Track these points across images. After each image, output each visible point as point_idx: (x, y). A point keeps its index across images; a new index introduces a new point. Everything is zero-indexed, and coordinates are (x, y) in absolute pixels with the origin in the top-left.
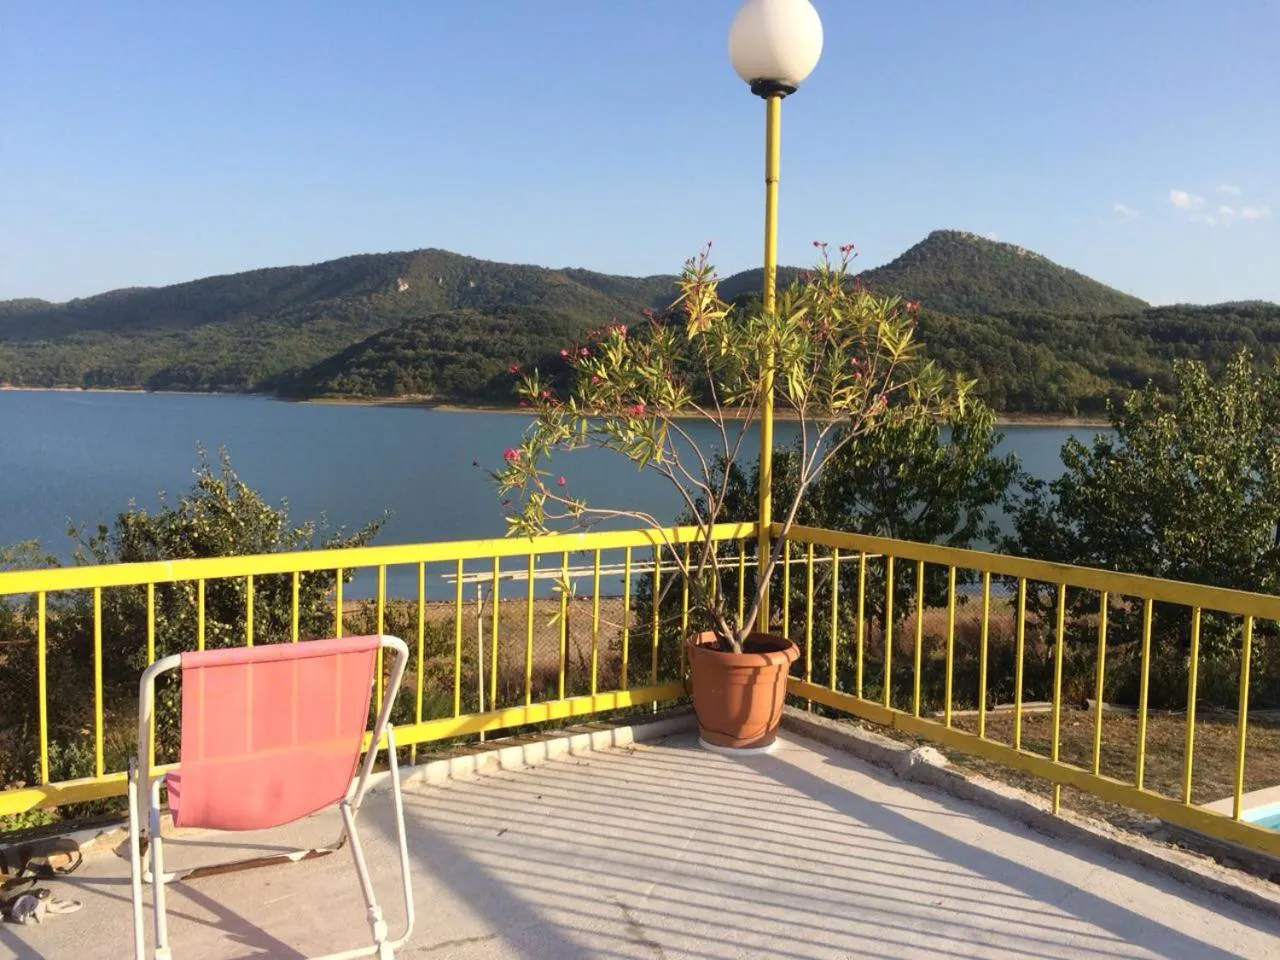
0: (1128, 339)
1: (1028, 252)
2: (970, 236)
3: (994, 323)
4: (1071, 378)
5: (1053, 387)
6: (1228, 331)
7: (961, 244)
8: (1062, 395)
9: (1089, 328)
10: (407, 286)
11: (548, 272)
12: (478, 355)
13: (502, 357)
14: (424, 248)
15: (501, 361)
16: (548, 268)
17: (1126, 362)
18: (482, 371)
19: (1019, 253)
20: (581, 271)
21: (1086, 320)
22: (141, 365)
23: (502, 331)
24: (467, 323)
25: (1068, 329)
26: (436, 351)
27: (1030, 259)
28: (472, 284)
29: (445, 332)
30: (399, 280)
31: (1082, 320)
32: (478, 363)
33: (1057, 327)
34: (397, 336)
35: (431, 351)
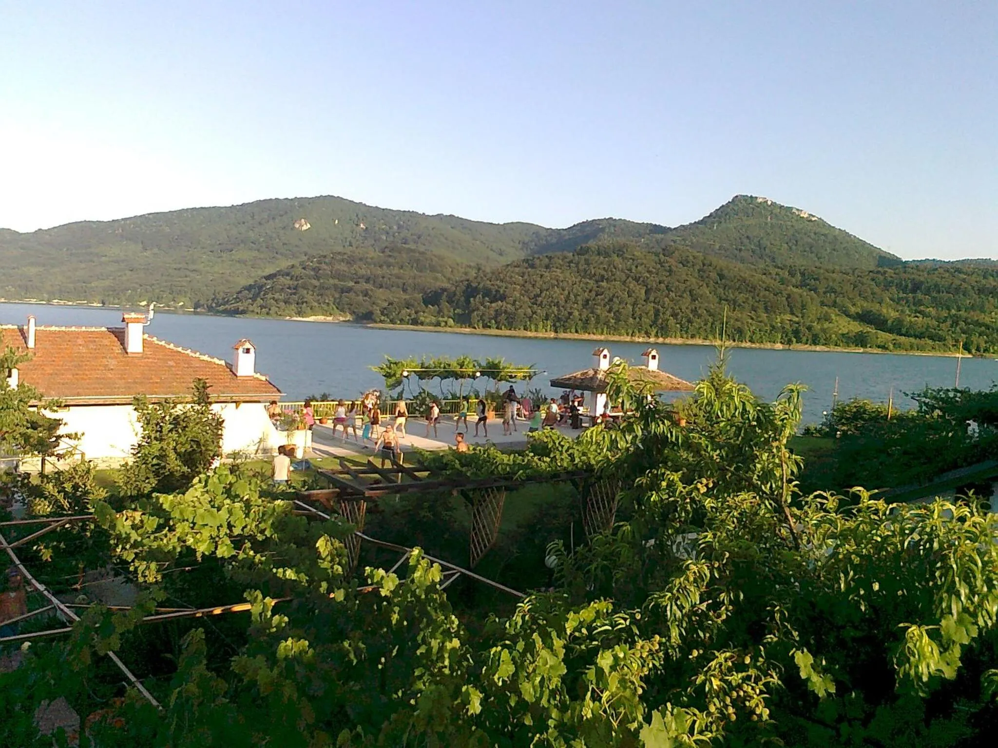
0: (877, 290)
1: (810, 215)
2: (766, 201)
3: (777, 274)
4: (831, 321)
6: (954, 286)
7: (758, 207)
8: (822, 334)
10: (309, 226)
11: (424, 217)
12: (368, 286)
13: (389, 287)
14: (324, 195)
15: (388, 291)
16: (424, 214)
17: (875, 308)
19: (802, 215)
20: (453, 216)
21: (848, 274)
22: (93, 285)
23: (389, 266)
24: (361, 259)
25: (834, 280)
26: (336, 281)
27: (811, 221)
28: (362, 226)
29: (343, 267)
30: (303, 220)
31: (844, 273)
32: (370, 292)
33: (825, 278)
34: (304, 268)
35: (332, 281)
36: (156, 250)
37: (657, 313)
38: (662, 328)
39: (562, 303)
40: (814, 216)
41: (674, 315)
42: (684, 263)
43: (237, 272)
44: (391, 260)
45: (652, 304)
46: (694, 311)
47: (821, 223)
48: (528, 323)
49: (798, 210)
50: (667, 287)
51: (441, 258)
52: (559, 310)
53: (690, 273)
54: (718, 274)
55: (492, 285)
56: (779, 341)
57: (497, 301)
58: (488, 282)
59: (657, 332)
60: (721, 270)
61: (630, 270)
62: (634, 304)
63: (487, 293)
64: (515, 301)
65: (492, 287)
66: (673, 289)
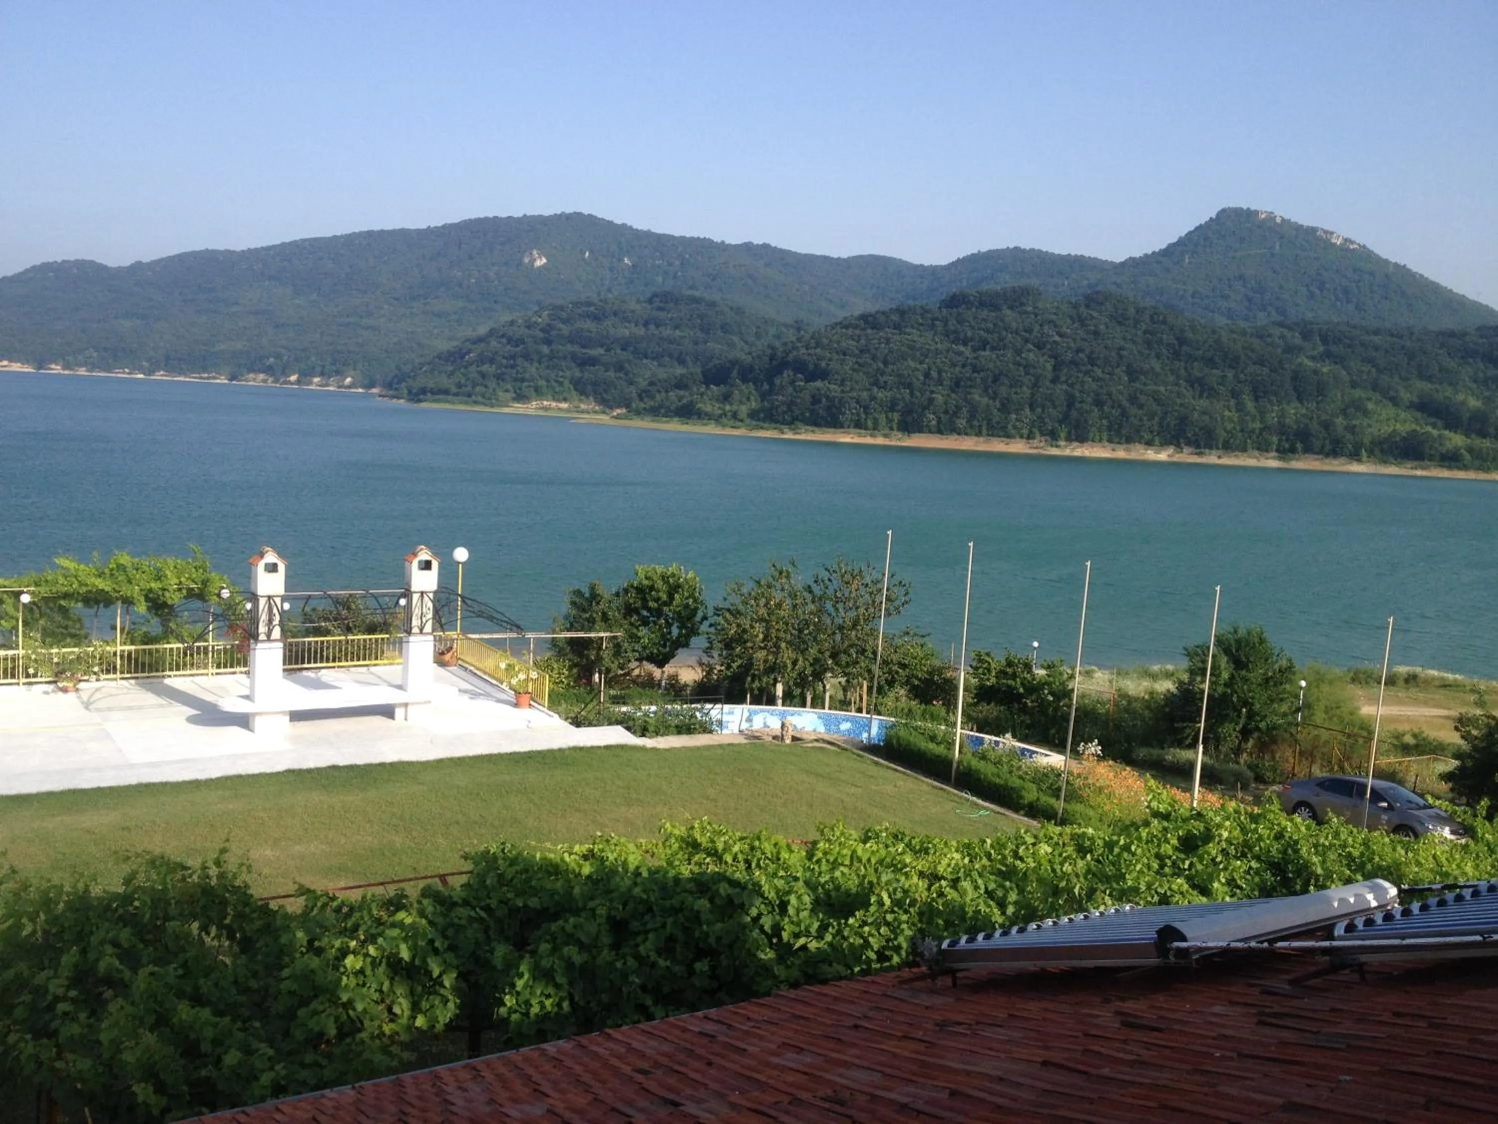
0: (1451, 363)
1: (1346, 240)
2: (1271, 217)
3: (1282, 337)
4: (1366, 413)
5: (1340, 421)
7: (1259, 227)
8: (1349, 436)
9: (1403, 347)
10: (544, 260)
11: (723, 247)
12: (623, 356)
13: (657, 357)
14: (567, 212)
15: (655, 363)
16: (723, 242)
17: (1443, 393)
18: (631, 375)
19: (1334, 241)
20: (766, 246)
21: (1401, 337)
22: (217, 348)
23: (657, 326)
24: (615, 314)
25: (1376, 348)
26: (576, 348)
27: (1348, 250)
28: (626, 260)
29: (589, 325)
30: (535, 252)
31: (1396, 336)
32: (626, 365)
33: (1362, 345)
34: (529, 327)
35: (570, 348)
36: (314, 297)
37: (1071, 402)
38: (1077, 427)
39: (917, 384)
40: (1352, 242)
41: (1099, 403)
42: (1120, 319)
43: (436, 331)
44: (662, 315)
45: (1064, 387)
46: (1133, 399)
47: (1366, 254)
48: (863, 416)
49: (1326, 232)
50: (1089, 357)
51: (739, 311)
52: (912, 394)
53: (1129, 337)
54: (1177, 339)
55: (809, 354)
56: (1275, 447)
57: (815, 380)
58: (803, 351)
59: (1069, 433)
60: (1182, 331)
61: (1029, 331)
62: (1035, 385)
63: (800, 367)
64: (843, 380)
65: (810, 358)
66: (1099, 362)
